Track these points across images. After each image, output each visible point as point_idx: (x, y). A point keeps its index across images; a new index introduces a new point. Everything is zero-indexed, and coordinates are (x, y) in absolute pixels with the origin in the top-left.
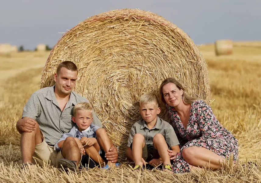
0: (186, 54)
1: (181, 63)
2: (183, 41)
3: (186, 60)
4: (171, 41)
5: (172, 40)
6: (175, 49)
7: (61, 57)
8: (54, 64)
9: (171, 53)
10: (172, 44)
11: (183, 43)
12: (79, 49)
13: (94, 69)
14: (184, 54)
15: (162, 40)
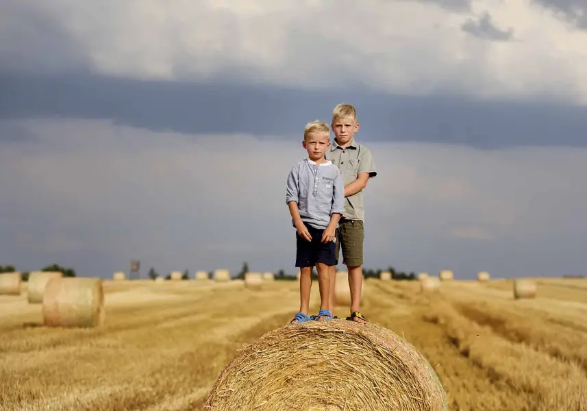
0: (408, 388)
1: (400, 400)
2: (404, 368)
3: (408, 397)
4: (386, 368)
5: (389, 367)
6: (393, 381)
7: (231, 385)
8: (222, 396)
9: (387, 387)
10: (389, 373)
11: (405, 372)
12: (257, 376)
13: (277, 405)
14: (406, 388)
15: (374, 367)
